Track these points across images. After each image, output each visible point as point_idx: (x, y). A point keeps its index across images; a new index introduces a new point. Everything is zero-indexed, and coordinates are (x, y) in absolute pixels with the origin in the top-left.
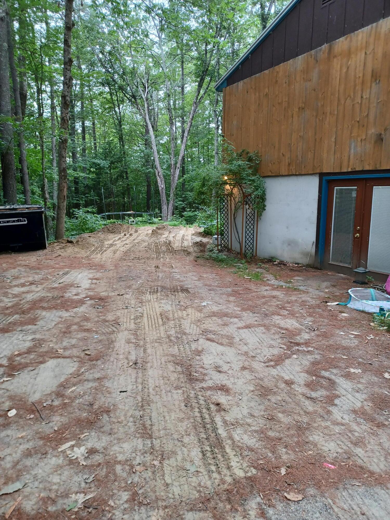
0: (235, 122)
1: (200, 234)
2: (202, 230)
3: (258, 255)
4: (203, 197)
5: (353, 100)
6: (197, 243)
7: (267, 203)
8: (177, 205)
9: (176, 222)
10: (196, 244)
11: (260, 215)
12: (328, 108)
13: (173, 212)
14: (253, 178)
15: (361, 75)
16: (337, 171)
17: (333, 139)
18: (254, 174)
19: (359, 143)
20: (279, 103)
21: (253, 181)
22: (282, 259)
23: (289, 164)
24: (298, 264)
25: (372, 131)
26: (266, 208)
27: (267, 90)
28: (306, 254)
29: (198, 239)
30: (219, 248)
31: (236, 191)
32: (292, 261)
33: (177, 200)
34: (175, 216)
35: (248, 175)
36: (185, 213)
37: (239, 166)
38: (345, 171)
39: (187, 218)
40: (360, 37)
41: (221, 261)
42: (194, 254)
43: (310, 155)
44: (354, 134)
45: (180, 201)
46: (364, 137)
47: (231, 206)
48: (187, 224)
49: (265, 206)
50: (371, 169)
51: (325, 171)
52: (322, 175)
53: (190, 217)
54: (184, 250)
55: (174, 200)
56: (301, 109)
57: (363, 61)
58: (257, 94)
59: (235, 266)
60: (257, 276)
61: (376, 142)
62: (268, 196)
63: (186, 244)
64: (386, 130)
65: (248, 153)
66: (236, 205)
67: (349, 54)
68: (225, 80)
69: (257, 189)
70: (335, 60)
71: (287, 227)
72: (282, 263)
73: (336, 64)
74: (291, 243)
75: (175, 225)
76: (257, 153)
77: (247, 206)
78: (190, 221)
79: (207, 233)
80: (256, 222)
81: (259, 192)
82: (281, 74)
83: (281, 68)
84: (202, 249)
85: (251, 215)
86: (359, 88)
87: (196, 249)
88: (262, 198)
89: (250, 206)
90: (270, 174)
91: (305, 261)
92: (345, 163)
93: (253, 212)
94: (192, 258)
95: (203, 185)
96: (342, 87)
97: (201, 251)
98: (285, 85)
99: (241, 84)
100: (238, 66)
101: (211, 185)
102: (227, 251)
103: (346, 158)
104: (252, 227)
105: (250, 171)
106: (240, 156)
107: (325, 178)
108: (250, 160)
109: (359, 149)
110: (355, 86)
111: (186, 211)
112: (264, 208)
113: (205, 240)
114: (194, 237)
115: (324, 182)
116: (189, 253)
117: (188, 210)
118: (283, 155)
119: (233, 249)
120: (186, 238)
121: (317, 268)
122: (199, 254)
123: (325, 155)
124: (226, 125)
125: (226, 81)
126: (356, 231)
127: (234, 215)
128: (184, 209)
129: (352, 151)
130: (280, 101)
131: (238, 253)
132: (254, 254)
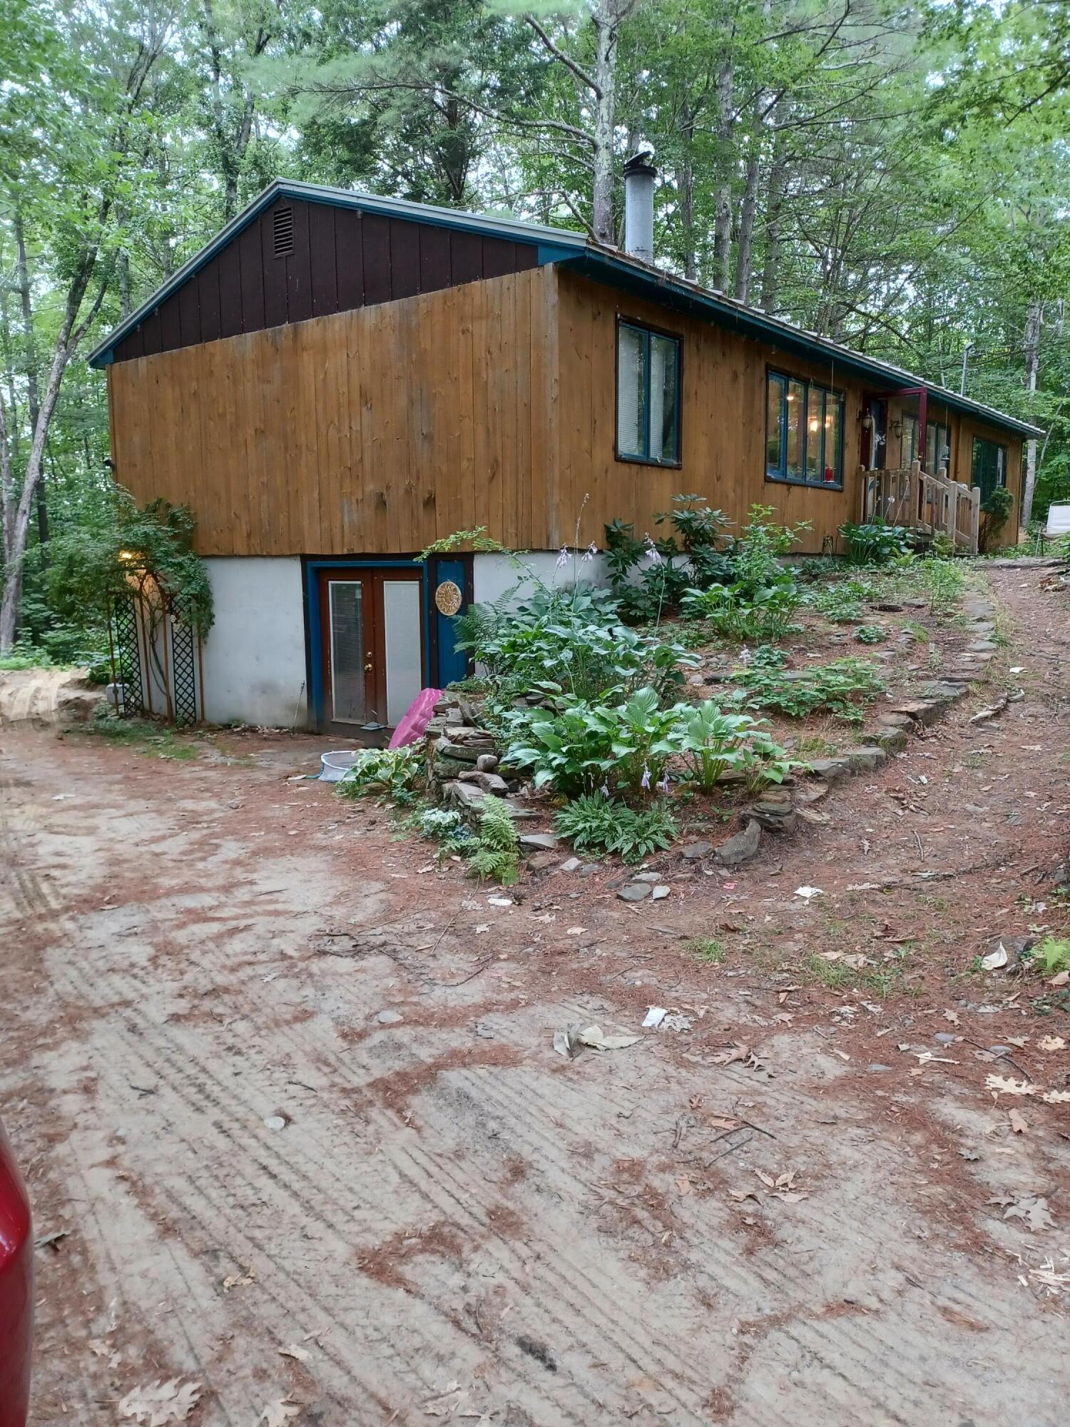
0: (137, 439)
1: (81, 684)
2: (85, 673)
3: (207, 716)
4: (68, 599)
5: (339, 431)
6: (67, 702)
7: (216, 610)
8: (27, 612)
9: (23, 661)
10: (66, 704)
11: (203, 635)
12: (303, 438)
13: (16, 632)
14: (180, 559)
15: (345, 389)
16: (327, 552)
17: (316, 495)
18: (182, 551)
19: (354, 506)
20: (220, 415)
21: (181, 566)
22: (253, 722)
23: (249, 535)
24: (281, 728)
25: (370, 488)
26: (215, 620)
27: (194, 384)
28: (292, 708)
29: (72, 694)
30: (122, 709)
31: (149, 583)
32: (271, 723)
33: (24, 600)
34: (20, 642)
35: (167, 554)
36: (51, 634)
37: (146, 534)
38: (339, 553)
39: (56, 648)
40: (337, 326)
41: (121, 734)
42: (59, 727)
43: (282, 520)
44: (347, 490)
45: (36, 601)
46: (360, 498)
47: (142, 617)
48: (56, 663)
49: (212, 616)
50: (374, 551)
51: (308, 552)
52: (305, 559)
53: (65, 643)
54: (34, 720)
55: (16, 599)
56: (260, 433)
57: (345, 369)
58: (177, 389)
59: (147, 741)
60: (185, 754)
61: (377, 508)
62: (218, 596)
63: (41, 707)
64: (388, 488)
65: (169, 506)
66: (152, 613)
67: (323, 350)
68: (110, 347)
69: (190, 583)
70: (305, 354)
71: (257, 659)
72: (252, 730)
73: (308, 363)
74: (266, 688)
75: (19, 668)
76: (188, 508)
77: (173, 618)
78: (62, 655)
79: (96, 681)
80: (196, 651)
81: (193, 589)
82: (218, 359)
83: (218, 347)
84: (80, 713)
85: (183, 635)
86: (344, 410)
87: (64, 715)
88: (203, 600)
89: (178, 617)
90: (216, 552)
91: (291, 720)
92: (337, 540)
93: (187, 629)
94: (51, 734)
95: (70, 573)
96: (320, 405)
97: (77, 719)
98: (226, 381)
99: (143, 362)
100: (134, 326)
101: (86, 574)
102: (142, 716)
103: (337, 531)
104: (188, 660)
105: (174, 545)
106: (154, 511)
107: (310, 564)
108: (173, 521)
109: (355, 516)
110: (339, 406)
111: (53, 629)
112: (210, 620)
113: (88, 696)
114: (63, 691)
115: (309, 572)
116: (45, 725)
117: (58, 625)
118: (237, 517)
119: (155, 709)
120: (43, 693)
121: (312, 733)
122: (71, 726)
123: (306, 523)
124: (118, 444)
125: (111, 352)
126: (367, 660)
127: (151, 636)
128: (47, 624)
129: (346, 519)
130: (221, 411)
131: (166, 719)
132: (199, 717)
